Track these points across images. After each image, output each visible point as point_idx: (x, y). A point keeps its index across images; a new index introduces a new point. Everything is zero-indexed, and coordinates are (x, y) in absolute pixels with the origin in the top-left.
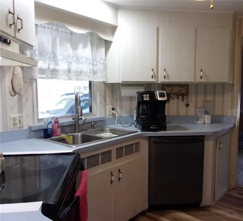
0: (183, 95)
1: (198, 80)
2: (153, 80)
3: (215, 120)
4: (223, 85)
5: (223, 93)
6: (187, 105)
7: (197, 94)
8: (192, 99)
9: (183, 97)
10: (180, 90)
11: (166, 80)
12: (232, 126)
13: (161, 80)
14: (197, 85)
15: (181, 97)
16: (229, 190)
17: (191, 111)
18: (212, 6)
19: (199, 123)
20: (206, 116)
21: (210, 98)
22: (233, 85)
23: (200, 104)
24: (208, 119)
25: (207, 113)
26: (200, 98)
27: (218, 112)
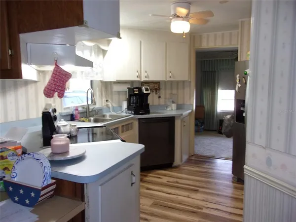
0: (156, 90)
1: (168, 79)
2: (138, 79)
3: (179, 107)
4: (184, 82)
5: (184, 88)
6: (160, 97)
7: (165, 89)
8: (162, 92)
9: (156, 92)
10: (156, 86)
11: (147, 79)
12: (190, 111)
13: (143, 79)
14: (165, 82)
15: (155, 91)
16: (190, 157)
17: (162, 101)
18: (184, 37)
19: (168, 109)
20: (173, 104)
21: (174, 92)
22: (190, 82)
23: (168, 96)
24: (174, 106)
25: (173, 102)
26: (168, 92)
27: (180, 102)
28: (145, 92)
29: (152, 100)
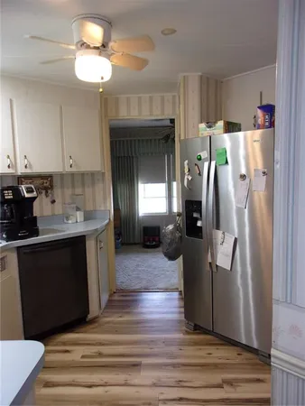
0: (46, 189)
1: (68, 169)
2: (11, 171)
3: (88, 217)
4: (93, 174)
5: (93, 184)
6: (53, 202)
7: (62, 187)
8: (57, 192)
9: (47, 192)
10: (46, 183)
11: (28, 171)
12: (107, 221)
13: (21, 170)
14: (62, 175)
15: (44, 192)
17: (58, 208)
18: (101, 90)
19: (70, 222)
20: (78, 213)
21: (79, 191)
22: (103, 174)
23: (68, 200)
24: (80, 216)
25: (78, 209)
26: (68, 192)
27: (89, 207)
28: (27, 195)
29: (41, 208)
